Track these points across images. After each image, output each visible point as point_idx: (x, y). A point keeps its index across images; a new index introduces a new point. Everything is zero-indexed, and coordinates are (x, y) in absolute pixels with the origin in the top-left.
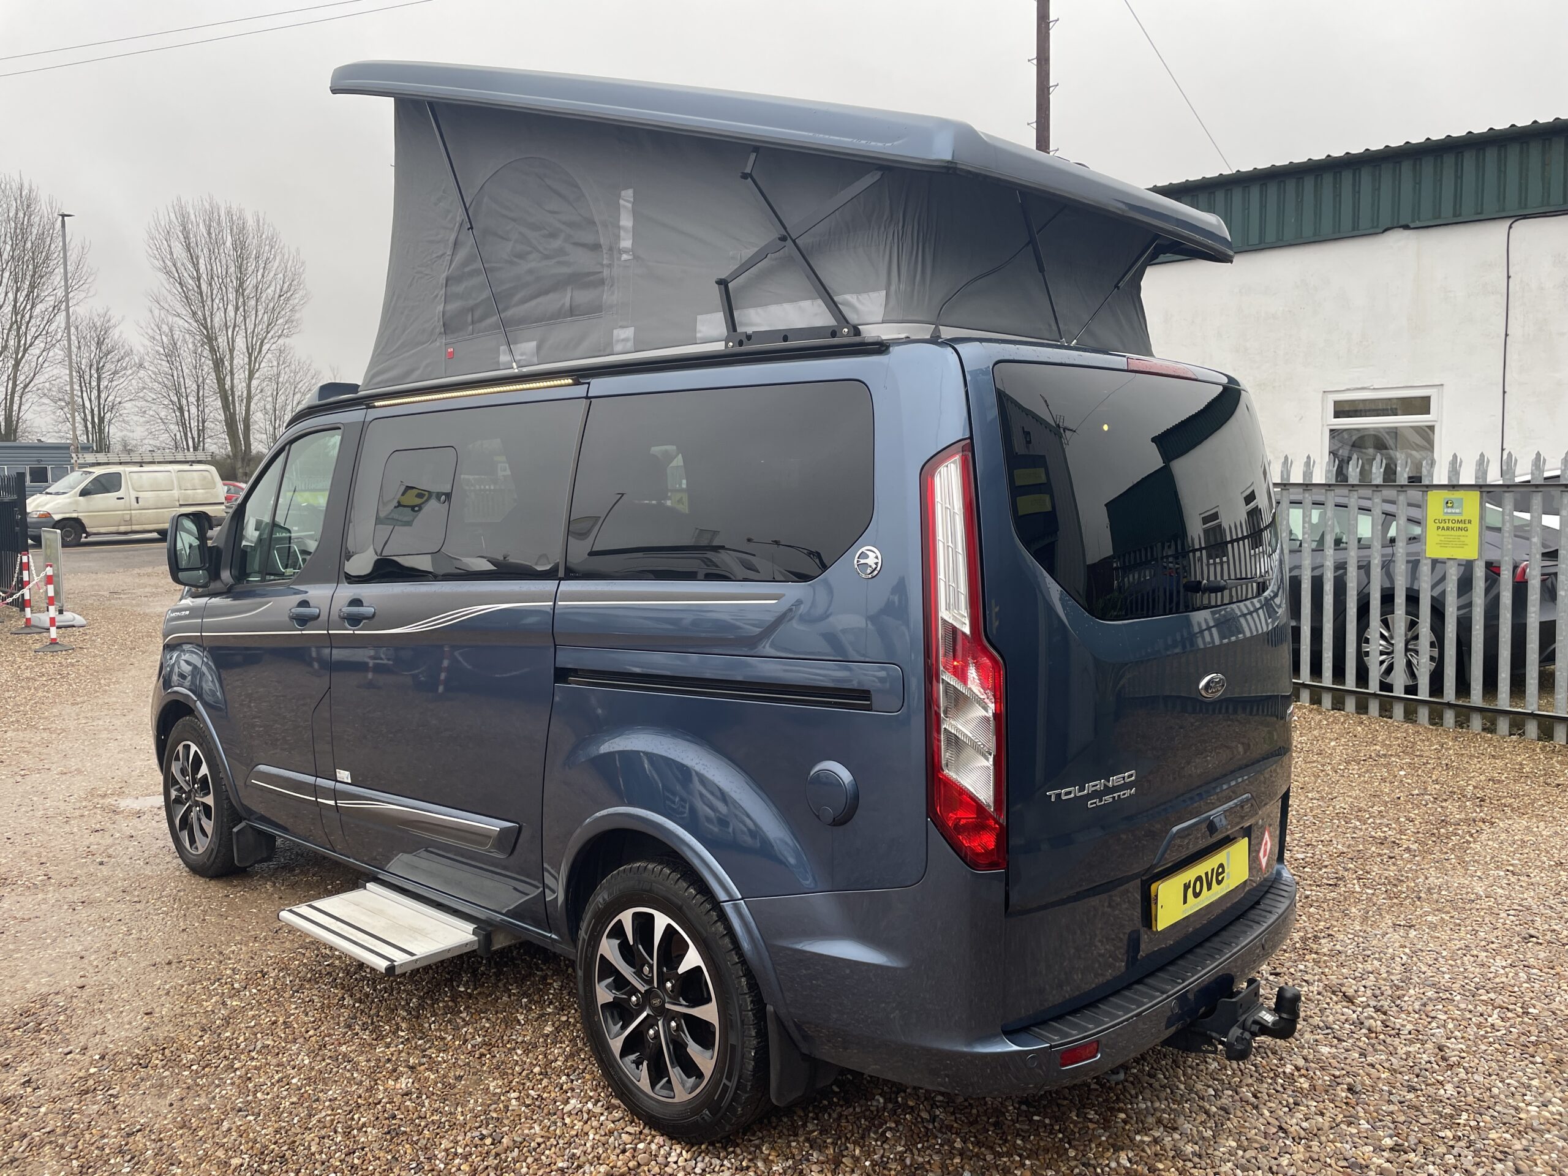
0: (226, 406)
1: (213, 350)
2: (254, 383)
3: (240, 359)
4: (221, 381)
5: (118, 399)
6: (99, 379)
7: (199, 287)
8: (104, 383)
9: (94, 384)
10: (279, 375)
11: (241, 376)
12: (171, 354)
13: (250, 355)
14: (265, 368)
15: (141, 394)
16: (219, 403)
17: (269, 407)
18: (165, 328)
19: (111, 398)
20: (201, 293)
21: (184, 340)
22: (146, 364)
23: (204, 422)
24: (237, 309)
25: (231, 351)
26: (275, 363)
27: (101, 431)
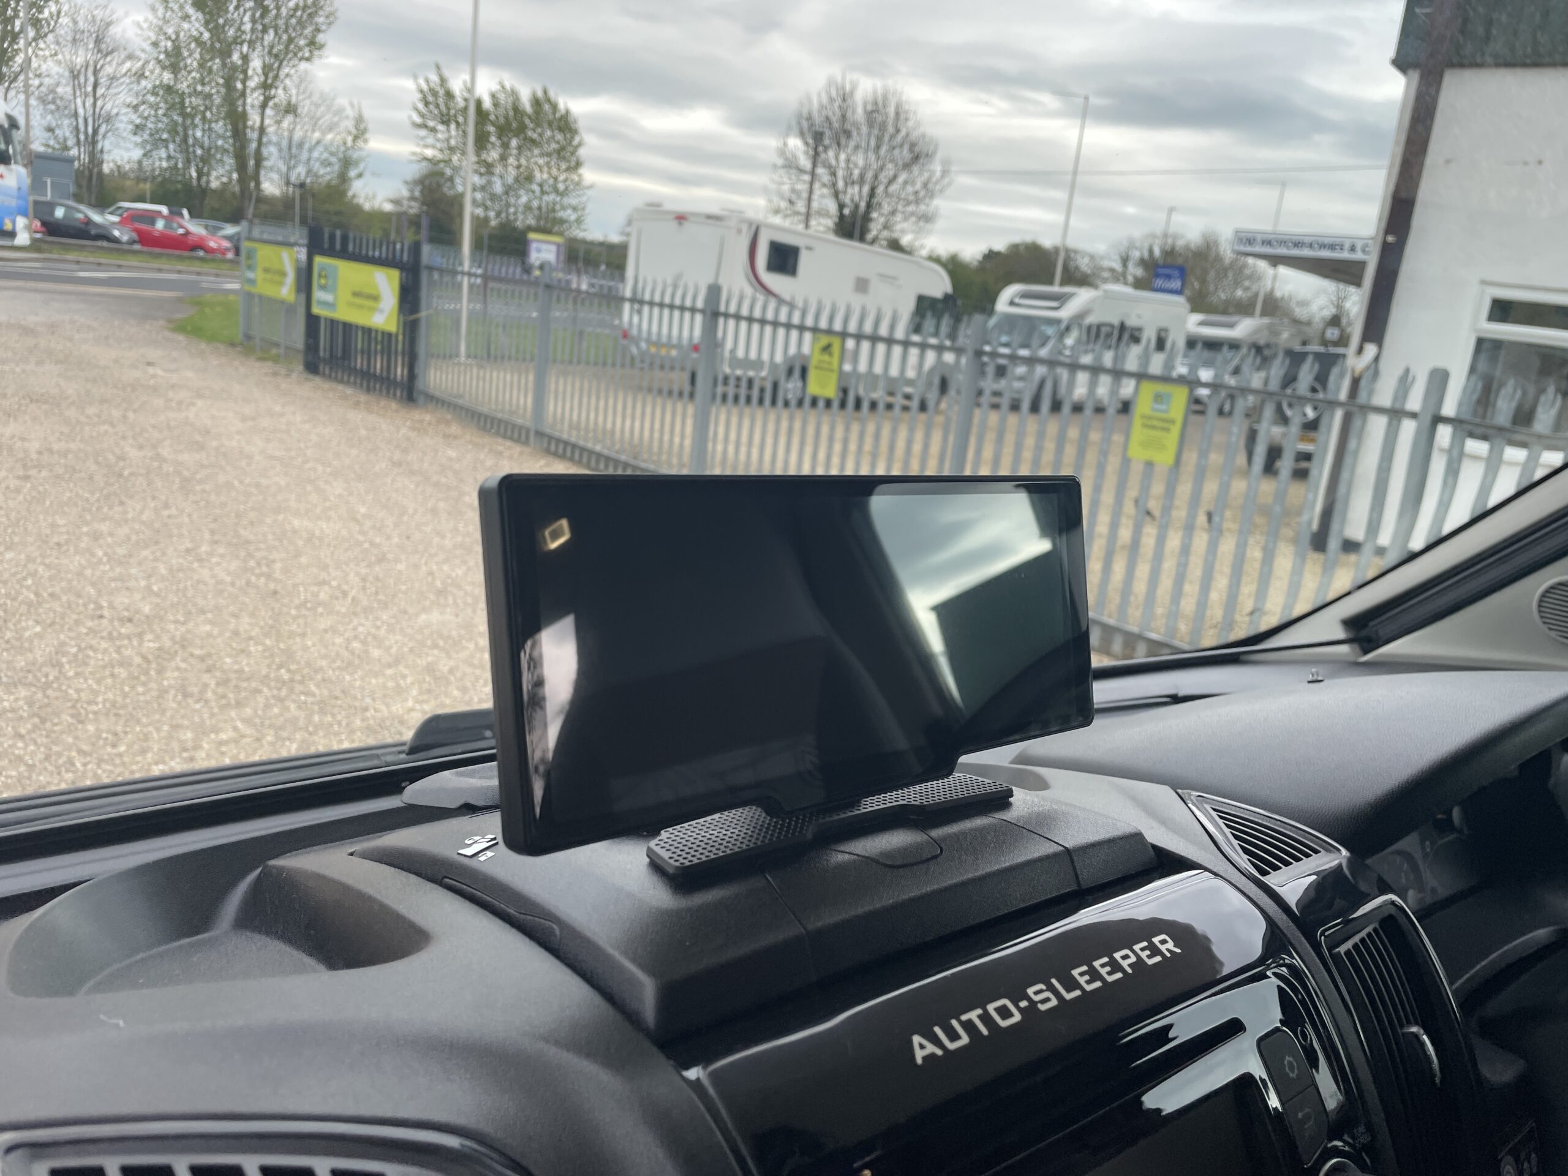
0: (235, 135)
2: (269, 112)
3: (254, 81)
6: (95, 86)
8: (100, 91)
9: (90, 89)
10: (297, 106)
11: (254, 101)
13: (266, 77)
14: (281, 100)
16: (228, 130)
17: (285, 142)
18: (170, 34)
19: (106, 109)
23: (210, 150)
25: (245, 70)
27: (94, 143)
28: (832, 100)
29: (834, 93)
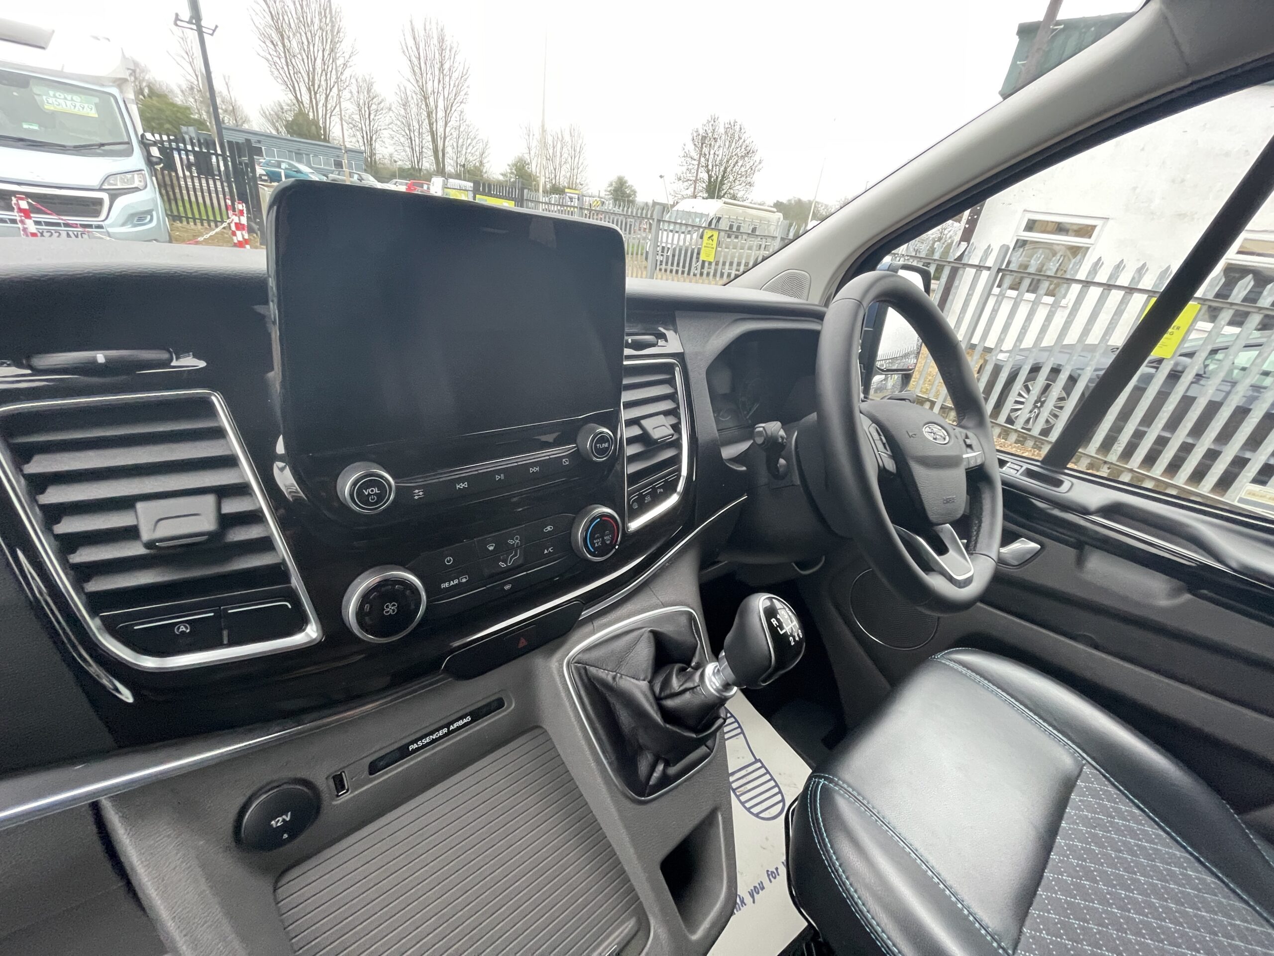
0: (434, 141)
1: (427, 105)
2: (448, 129)
3: (441, 114)
4: (431, 124)
5: (378, 129)
6: (370, 114)
7: (420, 64)
8: (372, 117)
9: (367, 116)
10: (460, 126)
11: (441, 123)
12: (405, 105)
13: (446, 112)
14: (453, 123)
15: (390, 126)
16: (429, 138)
17: (455, 145)
18: (403, 89)
19: (375, 126)
20: (421, 69)
21: (412, 98)
22: (393, 108)
23: (422, 148)
24: (439, 81)
25: (436, 107)
26: (458, 119)
27: (371, 145)
28: (708, 122)
29: (709, 118)
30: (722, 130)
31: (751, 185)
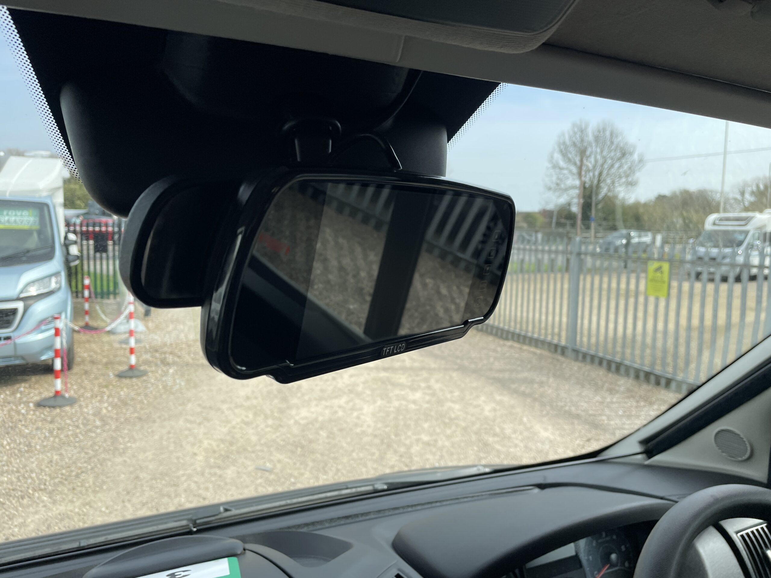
28: (575, 133)
29: (576, 130)
30: (590, 137)
31: (632, 184)
